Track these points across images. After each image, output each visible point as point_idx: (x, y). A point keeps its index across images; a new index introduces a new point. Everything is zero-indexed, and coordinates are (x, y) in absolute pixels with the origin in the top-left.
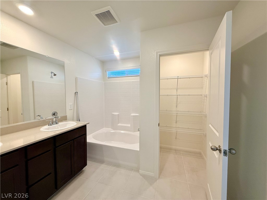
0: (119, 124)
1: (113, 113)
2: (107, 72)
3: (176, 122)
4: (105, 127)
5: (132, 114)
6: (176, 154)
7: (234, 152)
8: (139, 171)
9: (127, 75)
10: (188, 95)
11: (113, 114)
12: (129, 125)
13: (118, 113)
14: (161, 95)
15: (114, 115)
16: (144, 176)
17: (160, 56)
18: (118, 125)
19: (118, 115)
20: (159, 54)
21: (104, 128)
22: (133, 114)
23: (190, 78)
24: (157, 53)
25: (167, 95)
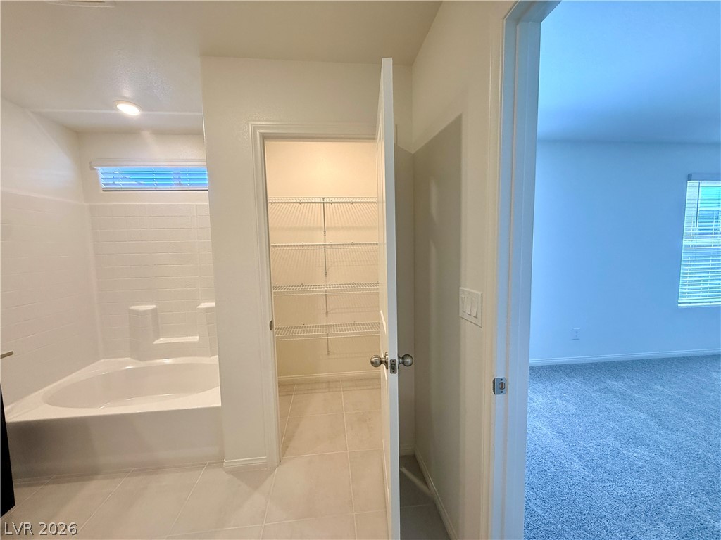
0: (161, 340)
1: (133, 307)
2: (100, 170)
3: (327, 313)
4: (103, 358)
5: (202, 304)
6: (329, 392)
7: (409, 360)
8: (224, 462)
9: (181, 184)
10: (352, 244)
11: (133, 310)
12: (196, 338)
13: (154, 306)
14: (273, 246)
15: (137, 312)
16: (237, 473)
17: (265, 137)
18: (156, 342)
19: (154, 310)
20: (260, 133)
21: (102, 361)
22: (204, 305)
23: (352, 203)
24: (255, 128)
25: (303, 245)
